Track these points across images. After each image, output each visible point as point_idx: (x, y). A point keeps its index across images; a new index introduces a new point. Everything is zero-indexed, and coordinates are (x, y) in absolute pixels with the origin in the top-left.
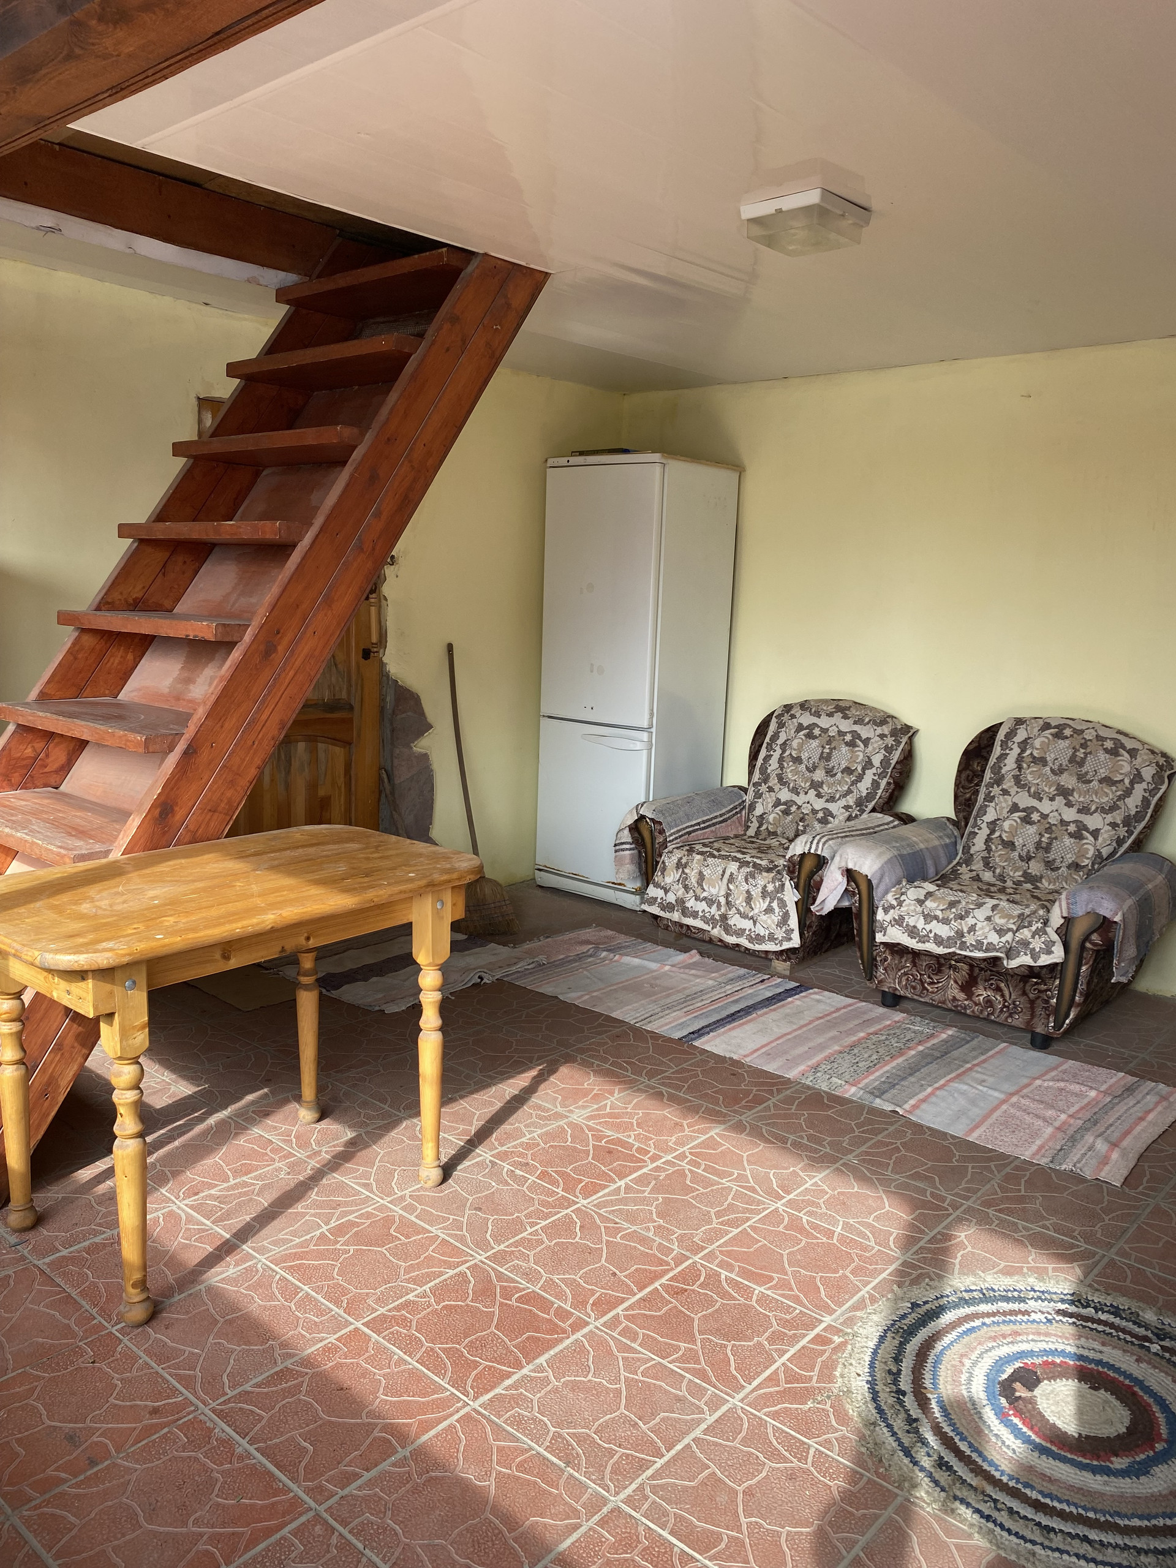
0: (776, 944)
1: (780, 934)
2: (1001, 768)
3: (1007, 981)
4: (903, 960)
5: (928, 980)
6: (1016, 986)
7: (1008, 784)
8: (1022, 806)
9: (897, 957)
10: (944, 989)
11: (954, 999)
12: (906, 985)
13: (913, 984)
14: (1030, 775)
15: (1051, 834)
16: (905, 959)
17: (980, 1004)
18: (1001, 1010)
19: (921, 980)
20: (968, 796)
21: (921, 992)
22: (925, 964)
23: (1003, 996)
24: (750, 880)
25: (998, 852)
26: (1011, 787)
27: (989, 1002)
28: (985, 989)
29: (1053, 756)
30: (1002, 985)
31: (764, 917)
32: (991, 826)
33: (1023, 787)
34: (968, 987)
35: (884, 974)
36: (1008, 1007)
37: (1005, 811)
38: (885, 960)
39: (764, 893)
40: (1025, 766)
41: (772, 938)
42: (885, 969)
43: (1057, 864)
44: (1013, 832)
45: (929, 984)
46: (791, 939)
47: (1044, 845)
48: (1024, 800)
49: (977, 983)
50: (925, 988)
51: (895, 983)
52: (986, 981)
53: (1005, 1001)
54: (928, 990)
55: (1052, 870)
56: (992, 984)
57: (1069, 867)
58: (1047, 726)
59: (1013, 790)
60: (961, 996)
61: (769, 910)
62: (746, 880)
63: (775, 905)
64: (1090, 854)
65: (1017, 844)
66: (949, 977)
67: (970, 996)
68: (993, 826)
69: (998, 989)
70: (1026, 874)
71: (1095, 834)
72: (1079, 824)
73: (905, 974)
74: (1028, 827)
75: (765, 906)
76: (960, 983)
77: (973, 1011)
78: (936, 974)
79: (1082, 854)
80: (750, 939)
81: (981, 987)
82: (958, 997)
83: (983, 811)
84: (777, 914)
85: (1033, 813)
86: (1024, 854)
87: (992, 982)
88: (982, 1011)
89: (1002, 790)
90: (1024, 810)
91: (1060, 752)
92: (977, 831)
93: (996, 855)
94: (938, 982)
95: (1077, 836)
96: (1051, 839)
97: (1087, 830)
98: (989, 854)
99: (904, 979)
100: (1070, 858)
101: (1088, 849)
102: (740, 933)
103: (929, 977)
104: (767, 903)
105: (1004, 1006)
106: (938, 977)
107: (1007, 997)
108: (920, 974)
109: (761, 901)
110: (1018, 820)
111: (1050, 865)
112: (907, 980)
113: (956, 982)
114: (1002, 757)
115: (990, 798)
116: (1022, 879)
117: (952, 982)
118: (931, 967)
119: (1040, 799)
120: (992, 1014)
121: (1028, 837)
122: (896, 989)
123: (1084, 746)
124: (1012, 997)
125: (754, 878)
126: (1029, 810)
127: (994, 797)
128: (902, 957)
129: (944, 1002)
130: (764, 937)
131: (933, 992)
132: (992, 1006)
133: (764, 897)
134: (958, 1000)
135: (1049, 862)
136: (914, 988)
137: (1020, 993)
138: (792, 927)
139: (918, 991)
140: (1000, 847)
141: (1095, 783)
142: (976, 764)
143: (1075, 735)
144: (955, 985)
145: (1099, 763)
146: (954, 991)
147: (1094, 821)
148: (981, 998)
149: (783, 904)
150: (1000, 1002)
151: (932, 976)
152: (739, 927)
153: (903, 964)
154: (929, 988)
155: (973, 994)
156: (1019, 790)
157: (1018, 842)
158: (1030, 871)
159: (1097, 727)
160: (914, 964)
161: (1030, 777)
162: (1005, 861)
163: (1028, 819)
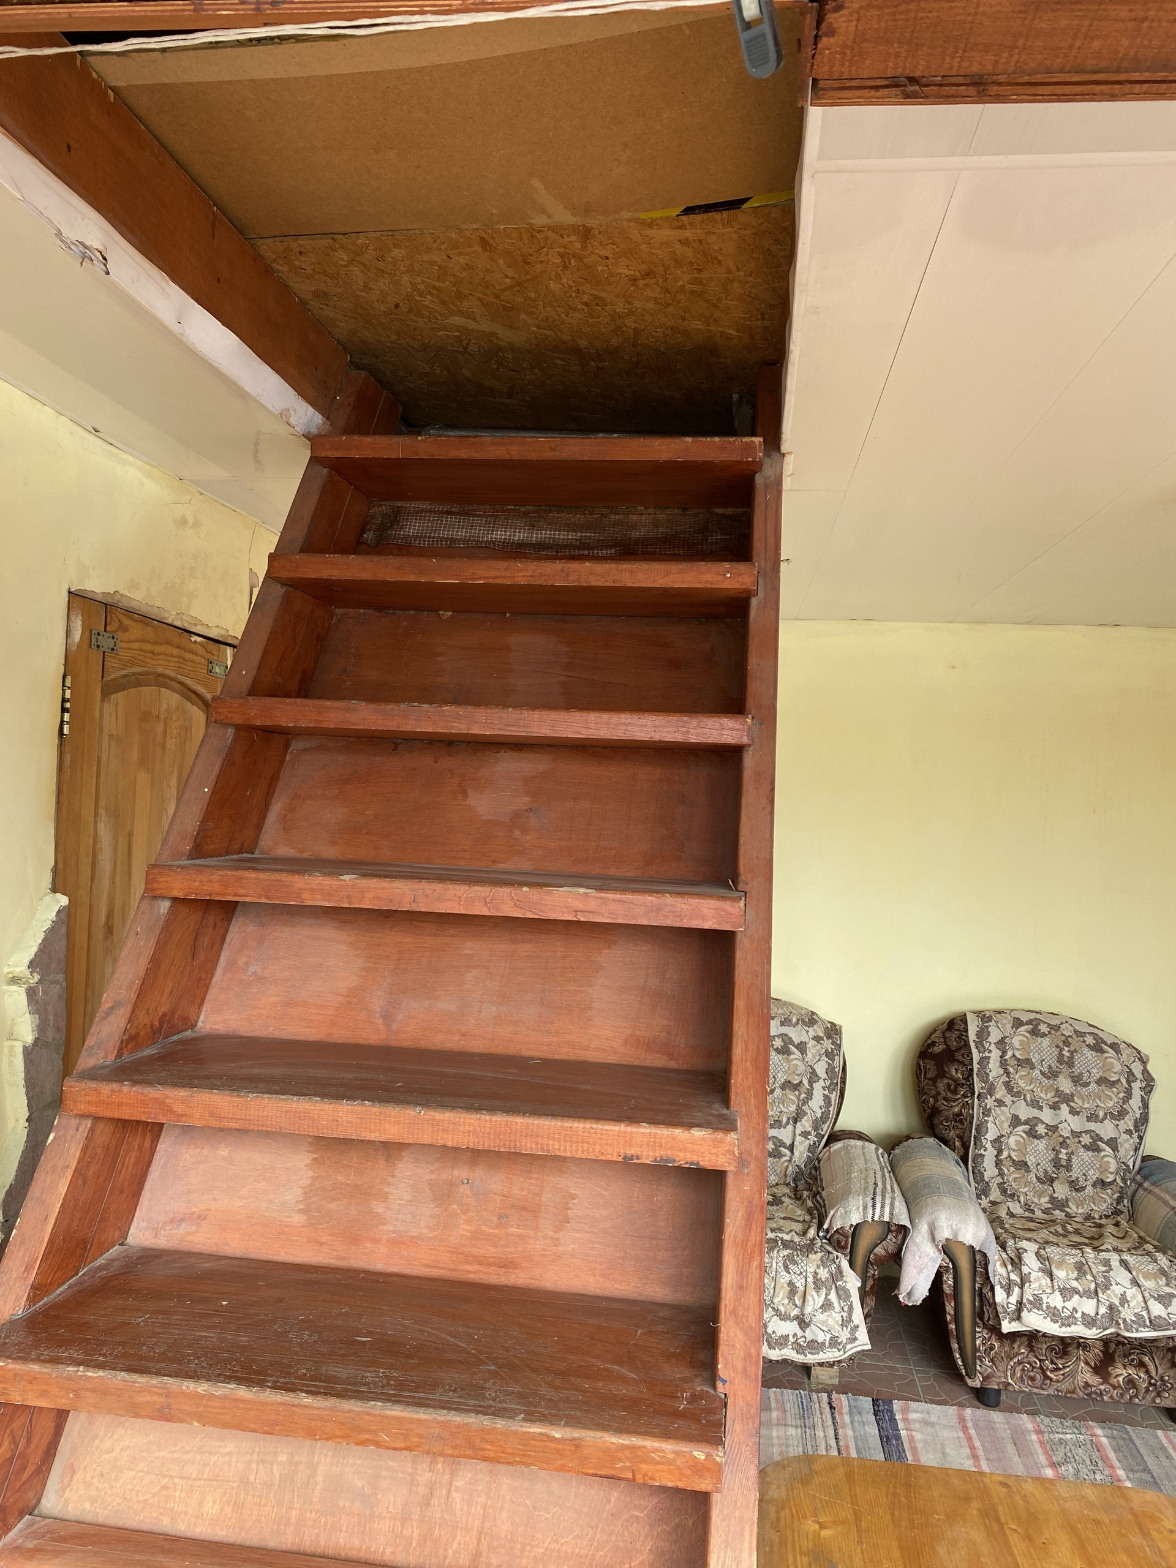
0: (839, 1350)
1: (844, 1336)
2: (987, 1075)
3: (1151, 1353)
4: (1016, 1346)
5: (1050, 1366)
6: (1163, 1358)
7: (1000, 1092)
8: (1023, 1118)
9: (1007, 1343)
10: (1073, 1374)
11: (1087, 1385)
12: (1021, 1377)
13: (1032, 1374)
14: (1020, 1080)
15: (1067, 1148)
16: (1018, 1343)
17: (1119, 1386)
18: (1147, 1390)
19: (1041, 1368)
20: (956, 1110)
21: (1043, 1383)
22: (1045, 1346)
23: (1147, 1372)
24: (791, 1267)
25: (1012, 1175)
26: (1004, 1096)
27: (1130, 1382)
28: (1125, 1367)
29: (1038, 1057)
30: (1146, 1359)
31: (821, 1317)
32: (996, 1145)
33: (1018, 1094)
34: (1101, 1369)
35: (991, 1367)
36: (1155, 1385)
37: (1006, 1125)
38: (992, 1348)
39: (818, 1284)
40: (1011, 1070)
41: (834, 1343)
42: (992, 1360)
43: (1081, 1183)
44: (1022, 1148)
45: (1052, 1371)
46: (856, 1339)
47: (1063, 1163)
48: (1024, 1112)
49: (1114, 1361)
50: (1046, 1377)
51: (1006, 1377)
52: (1125, 1356)
53: (1151, 1377)
54: (1051, 1379)
55: (1077, 1190)
56: (1133, 1360)
57: (1094, 1185)
58: (1018, 1023)
59: (1008, 1099)
60: (1094, 1380)
61: (827, 1306)
62: (786, 1268)
63: (833, 1297)
64: (1113, 1167)
65: (1029, 1163)
66: (1078, 1358)
67: (1105, 1376)
68: (998, 1142)
69: (1142, 1365)
70: (1053, 1200)
71: (1113, 1143)
72: (1092, 1134)
73: (1020, 1363)
74: (1036, 1141)
75: (820, 1300)
76: (1092, 1364)
77: (1111, 1397)
78: (1061, 1358)
79: (1104, 1169)
80: (800, 1349)
81: (1120, 1365)
82: (1090, 1382)
83: (981, 1129)
84: (837, 1309)
85: (1036, 1124)
86: (1041, 1175)
87: (1133, 1357)
88: (1122, 1395)
89: (996, 1100)
90: (1026, 1123)
91: (1044, 1051)
92: (983, 1153)
93: (1010, 1179)
94: (1064, 1367)
95: (1094, 1148)
96: (1070, 1155)
97: (1101, 1140)
98: (1003, 1179)
99: (1018, 1369)
100: (1094, 1176)
101: (1108, 1162)
102: (783, 1341)
103: (1052, 1362)
104: (823, 1296)
105: (1150, 1384)
106: (1064, 1361)
107: (1153, 1374)
108: (1040, 1361)
109: (815, 1294)
110: (1024, 1135)
111: (1074, 1186)
112: (1023, 1370)
113: (1087, 1363)
114: (984, 1061)
115: (987, 1112)
116: (1050, 1206)
117: (1082, 1364)
118: (1054, 1349)
119: (1041, 1108)
120: (1136, 1396)
121: (1039, 1153)
122: (1009, 1384)
123: (1066, 1043)
124: (1160, 1372)
125: (796, 1263)
126: (1032, 1122)
127: (990, 1110)
128: (1013, 1342)
129: (1073, 1392)
130: (823, 1344)
131: (1058, 1381)
132: (1135, 1387)
133: (817, 1288)
134: (1091, 1386)
135: (1073, 1181)
136: (1032, 1379)
137: (1168, 1365)
138: (856, 1322)
139: (1038, 1381)
140: (1012, 1169)
141: (1093, 1086)
142: (953, 1072)
143: (1053, 1032)
144: (1086, 1368)
145: (1086, 1060)
146: (1086, 1375)
147: (1107, 1130)
148: (1121, 1379)
149: (843, 1294)
150: (1144, 1381)
151: (1055, 1360)
152: (779, 1334)
153: (1016, 1350)
154: (1052, 1376)
155: (1109, 1374)
156: (1015, 1099)
157: (1031, 1161)
158: (1055, 1195)
159: (1071, 1021)
160: (1031, 1349)
161: (1021, 1083)
162: (1025, 1187)
163: (1033, 1133)
